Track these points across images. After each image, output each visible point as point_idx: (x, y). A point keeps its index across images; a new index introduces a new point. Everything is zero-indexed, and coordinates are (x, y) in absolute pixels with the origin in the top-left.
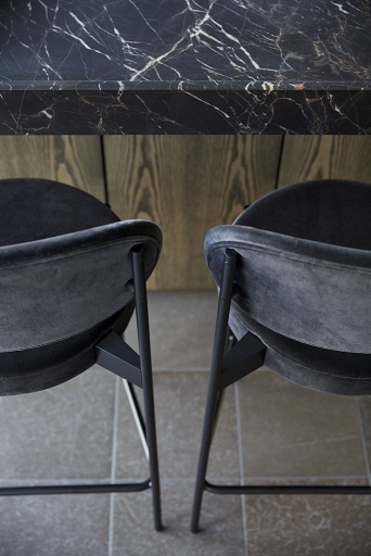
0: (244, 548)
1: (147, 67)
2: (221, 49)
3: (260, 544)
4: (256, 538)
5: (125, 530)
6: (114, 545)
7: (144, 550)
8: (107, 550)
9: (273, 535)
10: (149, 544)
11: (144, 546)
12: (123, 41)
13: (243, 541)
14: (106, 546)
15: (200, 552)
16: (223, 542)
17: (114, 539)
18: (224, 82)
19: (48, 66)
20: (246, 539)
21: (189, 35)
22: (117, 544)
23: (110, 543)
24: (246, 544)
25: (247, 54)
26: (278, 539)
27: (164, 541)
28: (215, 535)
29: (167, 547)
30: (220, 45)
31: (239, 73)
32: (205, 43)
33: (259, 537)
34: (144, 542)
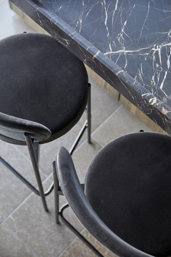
0: (68, 245)
1: (118, 52)
2: (157, 66)
3: (75, 249)
4: (76, 245)
5: (35, 200)
6: (26, 201)
7: (34, 213)
8: (23, 201)
9: (83, 251)
10: (38, 212)
11: (36, 211)
12: (123, 30)
13: (70, 243)
14: (24, 199)
15: (52, 231)
16: (63, 236)
17: (29, 199)
18: (139, 84)
19: (81, 21)
20: (72, 243)
21: (152, 48)
22: (28, 202)
23: (26, 199)
24: (71, 244)
25: (165, 77)
26: (83, 253)
27: (44, 216)
28: (63, 231)
29: (43, 219)
30: (159, 64)
31: (150, 85)
32: (154, 57)
33: (77, 246)
34: (37, 210)
